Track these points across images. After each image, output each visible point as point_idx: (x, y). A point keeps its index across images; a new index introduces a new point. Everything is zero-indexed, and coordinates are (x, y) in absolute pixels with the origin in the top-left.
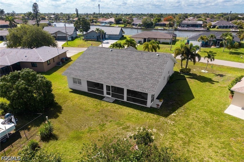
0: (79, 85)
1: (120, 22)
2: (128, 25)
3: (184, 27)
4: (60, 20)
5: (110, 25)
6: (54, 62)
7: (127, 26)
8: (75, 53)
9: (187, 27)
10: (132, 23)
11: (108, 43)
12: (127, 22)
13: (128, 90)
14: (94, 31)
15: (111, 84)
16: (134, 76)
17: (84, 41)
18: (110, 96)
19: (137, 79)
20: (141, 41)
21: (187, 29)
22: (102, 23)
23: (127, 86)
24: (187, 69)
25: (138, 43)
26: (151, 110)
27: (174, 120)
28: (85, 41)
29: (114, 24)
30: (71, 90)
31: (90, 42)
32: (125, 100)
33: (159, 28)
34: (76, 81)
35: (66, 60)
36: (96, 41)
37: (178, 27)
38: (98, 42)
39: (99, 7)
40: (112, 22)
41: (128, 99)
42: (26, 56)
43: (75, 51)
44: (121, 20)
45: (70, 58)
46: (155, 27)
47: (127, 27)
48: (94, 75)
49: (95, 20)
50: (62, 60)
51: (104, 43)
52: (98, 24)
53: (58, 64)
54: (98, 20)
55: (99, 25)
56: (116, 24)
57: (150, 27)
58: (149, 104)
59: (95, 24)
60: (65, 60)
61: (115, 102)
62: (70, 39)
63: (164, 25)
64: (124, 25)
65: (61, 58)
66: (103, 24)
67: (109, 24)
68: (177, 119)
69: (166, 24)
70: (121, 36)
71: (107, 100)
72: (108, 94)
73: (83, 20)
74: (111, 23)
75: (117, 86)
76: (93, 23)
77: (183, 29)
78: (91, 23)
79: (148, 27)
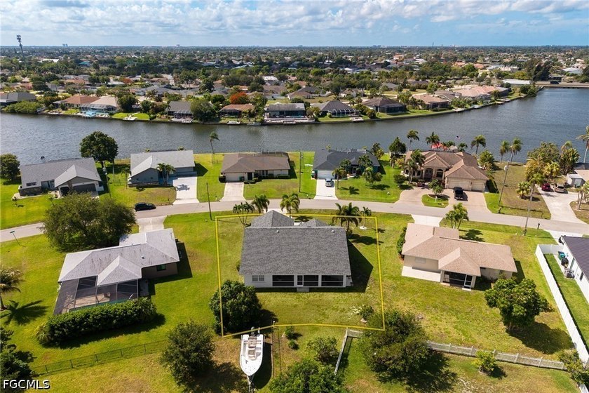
0: (262, 282)
1: (134, 107)
2: (158, 115)
3: (275, 116)
5: (111, 114)
7: (155, 117)
10: (167, 111)
11: (185, 187)
12: (153, 107)
13: (323, 276)
15: (303, 274)
17: (135, 188)
18: (302, 286)
20: (244, 177)
22: (86, 109)
23: (321, 272)
25: (239, 180)
26: (348, 290)
27: (371, 293)
28: (140, 190)
29: (120, 112)
32: (320, 286)
34: (257, 278)
36: (159, 186)
40: (113, 108)
41: (323, 284)
42: (143, 258)
46: (220, 120)
47: (158, 119)
49: (57, 100)
51: (179, 189)
52: (71, 111)
54: (68, 101)
56: (124, 112)
58: (345, 285)
59: (63, 112)
61: (311, 290)
64: (148, 116)
66: (89, 114)
67: (105, 112)
68: (373, 291)
69: (241, 112)
71: (300, 290)
72: (300, 284)
74: (110, 110)
75: (311, 274)
76: (53, 108)
77: (275, 121)
78: (50, 109)
79: (206, 120)
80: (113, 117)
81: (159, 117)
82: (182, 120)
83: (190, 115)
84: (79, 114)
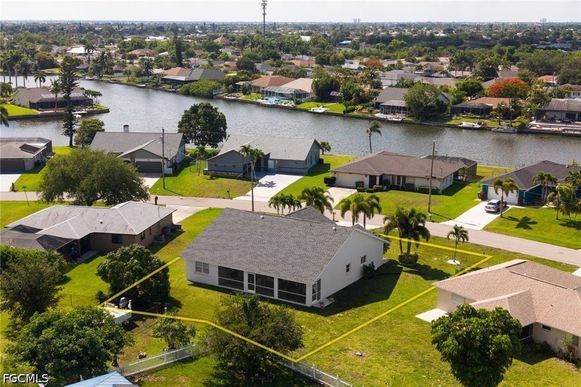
0: (205, 274)
1: (333, 93)
2: (359, 107)
3: (552, 120)
4: (112, 74)
5: (298, 103)
6: (150, 234)
7: (353, 110)
8: (186, 211)
9: (563, 122)
10: (374, 101)
11: (271, 185)
12: (358, 95)
13: (280, 280)
14: (237, 151)
15: (256, 271)
16: (291, 260)
17: (209, 177)
19: (294, 264)
20: (363, 182)
21: (560, 129)
22: (271, 94)
23: (278, 273)
24: (411, 256)
25: (355, 186)
26: (309, 310)
28: (211, 178)
29: (312, 100)
30: (191, 283)
31: (225, 181)
32: (276, 296)
33: (464, 124)
34: (201, 267)
35: (172, 230)
36: (239, 178)
37: (534, 123)
38: (245, 182)
39: (264, 8)
40: (305, 94)
41: (280, 295)
42: (101, 223)
43: (186, 208)
44: (336, 88)
45: (179, 227)
46: (450, 118)
47: (355, 113)
48: (231, 257)
49: (243, 80)
50: (164, 230)
51: (261, 185)
52: (254, 97)
53: (157, 238)
54: (255, 83)
55: (258, 104)
56: (316, 101)
57: (436, 118)
58: (309, 302)
59: (242, 97)
60: (169, 230)
62: (170, 171)
63: (484, 112)
64: (344, 108)
65: (162, 225)
66: (272, 101)
67: (292, 99)
69: (490, 109)
70: (314, 163)
72: (251, 287)
73: (205, 114)
74: (299, 96)
75: (263, 274)
77: (547, 127)
78: (229, 92)
79: (427, 118)
80: (299, 106)
81: (359, 110)
82: (390, 117)
83: (404, 108)
84: (259, 100)
